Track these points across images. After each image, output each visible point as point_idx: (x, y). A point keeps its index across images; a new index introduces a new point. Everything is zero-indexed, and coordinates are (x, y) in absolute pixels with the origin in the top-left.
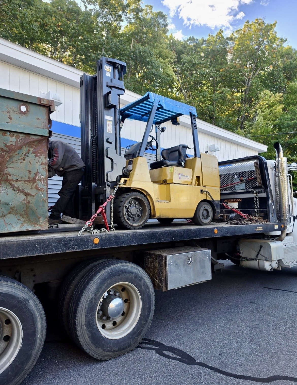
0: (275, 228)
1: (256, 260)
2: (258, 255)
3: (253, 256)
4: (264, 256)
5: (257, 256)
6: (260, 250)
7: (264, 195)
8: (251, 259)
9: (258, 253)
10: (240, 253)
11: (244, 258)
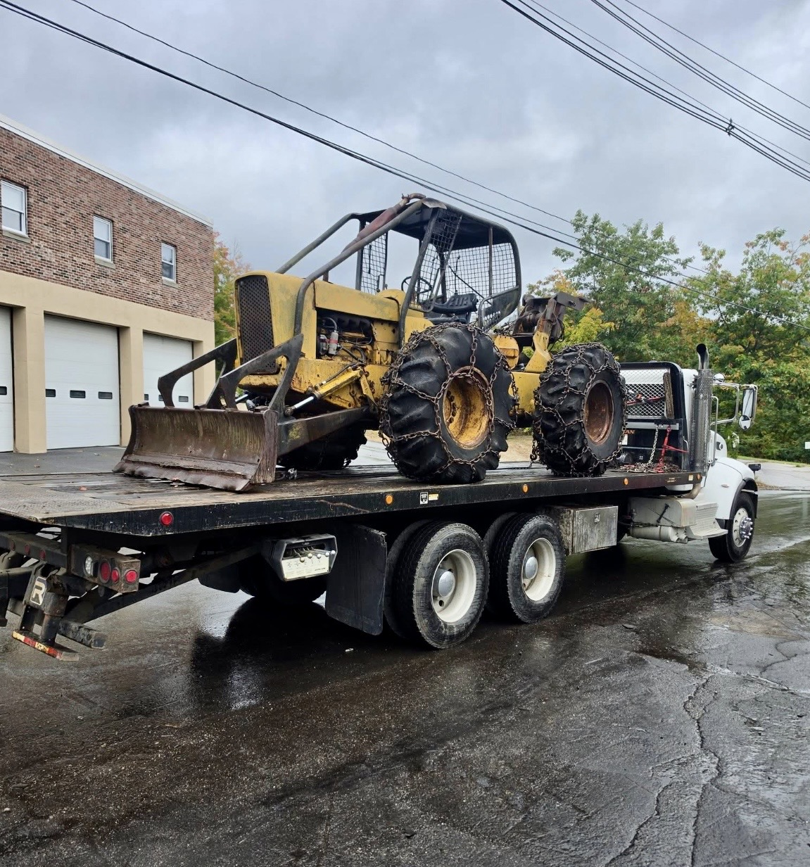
0: (690, 480)
1: (657, 526)
2: (660, 519)
3: (653, 520)
4: (669, 521)
5: (658, 521)
6: (664, 512)
7: (676, 427)
8: (649, 525)
9: (661, 516)
10: (632, 516)
11: (638, 523)
